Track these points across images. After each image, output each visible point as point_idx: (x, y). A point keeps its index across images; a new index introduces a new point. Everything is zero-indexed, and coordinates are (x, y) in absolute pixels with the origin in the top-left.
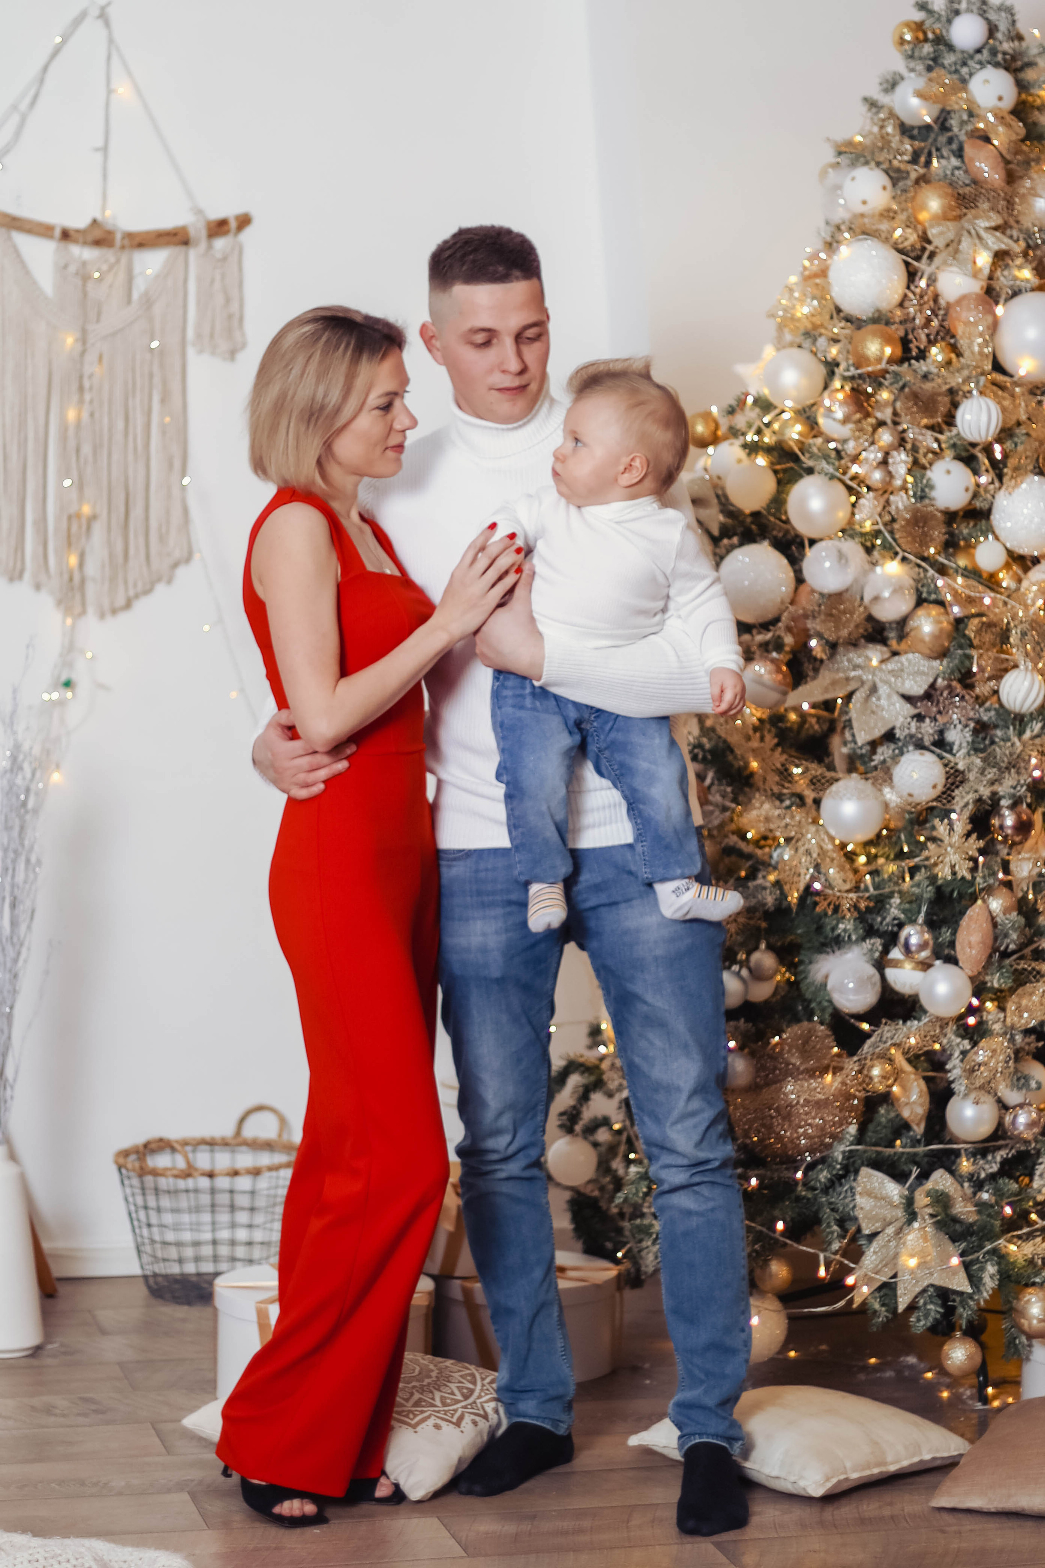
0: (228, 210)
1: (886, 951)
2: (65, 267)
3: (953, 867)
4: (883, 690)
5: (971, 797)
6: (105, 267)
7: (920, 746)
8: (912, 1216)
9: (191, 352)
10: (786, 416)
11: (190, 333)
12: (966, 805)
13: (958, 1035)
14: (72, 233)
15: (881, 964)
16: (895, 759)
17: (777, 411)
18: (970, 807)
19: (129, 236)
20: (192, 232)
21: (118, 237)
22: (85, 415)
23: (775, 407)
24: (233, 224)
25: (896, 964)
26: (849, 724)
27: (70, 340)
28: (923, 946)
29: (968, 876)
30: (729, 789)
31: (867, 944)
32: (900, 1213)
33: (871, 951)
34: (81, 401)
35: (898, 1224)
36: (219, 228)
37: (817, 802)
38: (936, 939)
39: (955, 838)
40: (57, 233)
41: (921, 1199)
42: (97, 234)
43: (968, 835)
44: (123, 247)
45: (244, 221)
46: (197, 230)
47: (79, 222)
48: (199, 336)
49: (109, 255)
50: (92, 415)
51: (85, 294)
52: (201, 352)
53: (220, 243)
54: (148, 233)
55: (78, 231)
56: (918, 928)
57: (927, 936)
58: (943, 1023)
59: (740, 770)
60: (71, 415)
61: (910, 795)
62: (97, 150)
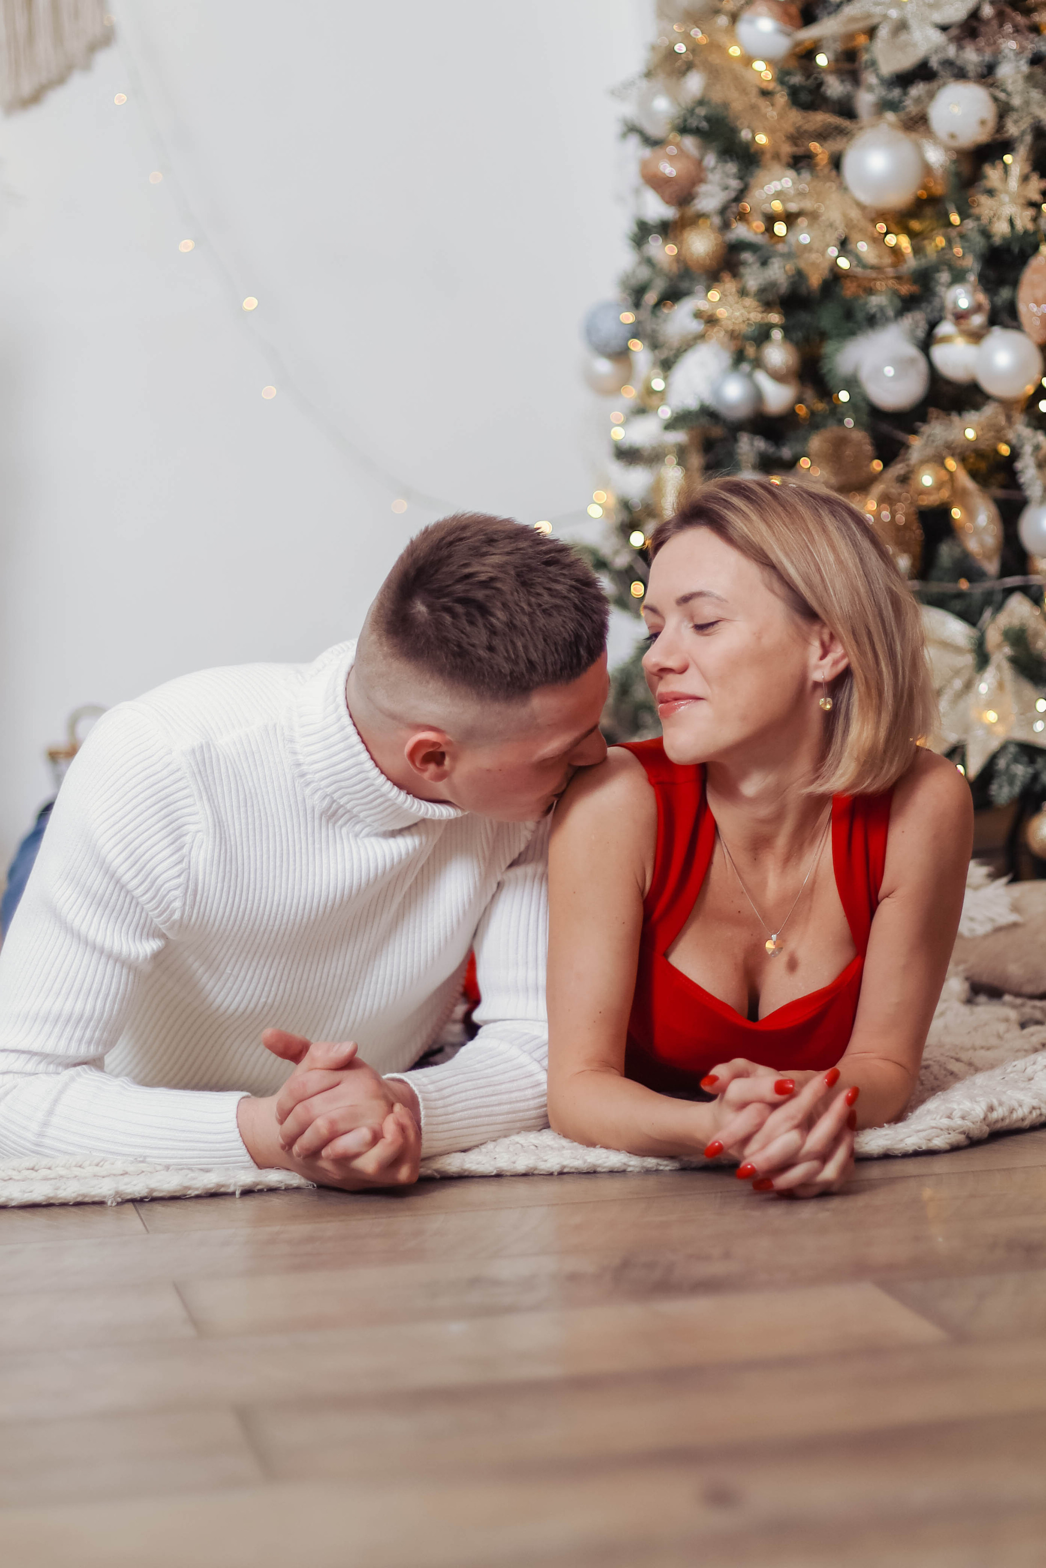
1: (933, 325)
3: (1011, 222)
4: (913, 23)
5: (1026, 123)
7: (961, 74)
8: (983, 659)
12: (1023, 133)
13: (1028, 425)
15: (926, 343)
16: (931, 95)
18: (1028, 139)
25: (946, 339)
26: (873, 63)
28: (977, 308)
29: (1030, 226)
30: (734, 168)
31: (907, 321)
32: (969, 659)
33: (912, 332)
35: (966, 674)
37: (836, 163)
38: (992, 302)
39: (1013, 183)
41: (993, 636)
43: (1025, 179)
56: (968, 287)
57: (982, 298)
58: (1007, 405)
59: (745, 147)
61: (953, 136)
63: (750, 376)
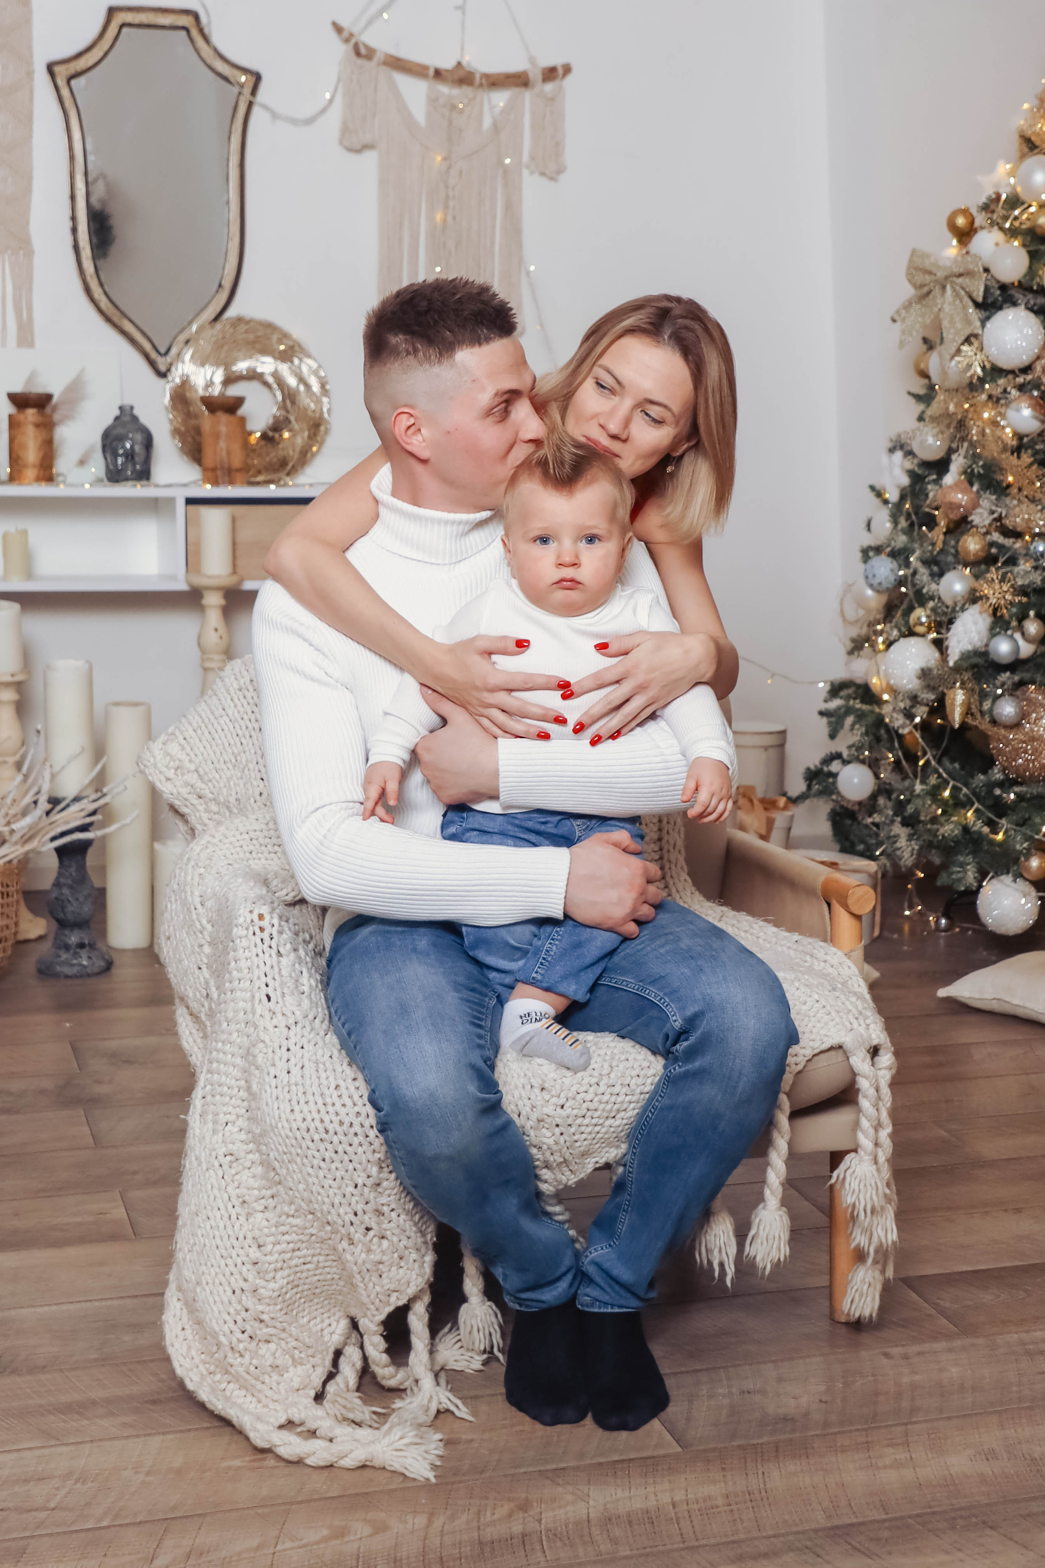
0: (556, 60)
2: (437, 100)
6: (466, 101)
9: (525, 172)
10: (1033, 209)
11: (526, 158)
14: (444, 73)
17: (1026, 206)
19: (486, 76)
20: (531, 76)
21: (478, 77)
22: (450, 219)
23: (1023, 203)
24: (560, 71)
27: (439, 158)
30: (994, 497)
34: (446, 207)
36: (550, 74)
40: (431, 72)
42: (460, 74)
44: (481, 85)
45: (567, 69)
46: (535, 75)
47: (447, 63)
48: (532, 158)
49: (467, 90)
50: (454, 218)
51: (450, 122)
52: (532, 173)
53: (549, 87)
54: (499, 75)
55: (447, 71)
59: (999, 483)
60: (439, 217)
62: (457, 8)
63: (1012, 637)
